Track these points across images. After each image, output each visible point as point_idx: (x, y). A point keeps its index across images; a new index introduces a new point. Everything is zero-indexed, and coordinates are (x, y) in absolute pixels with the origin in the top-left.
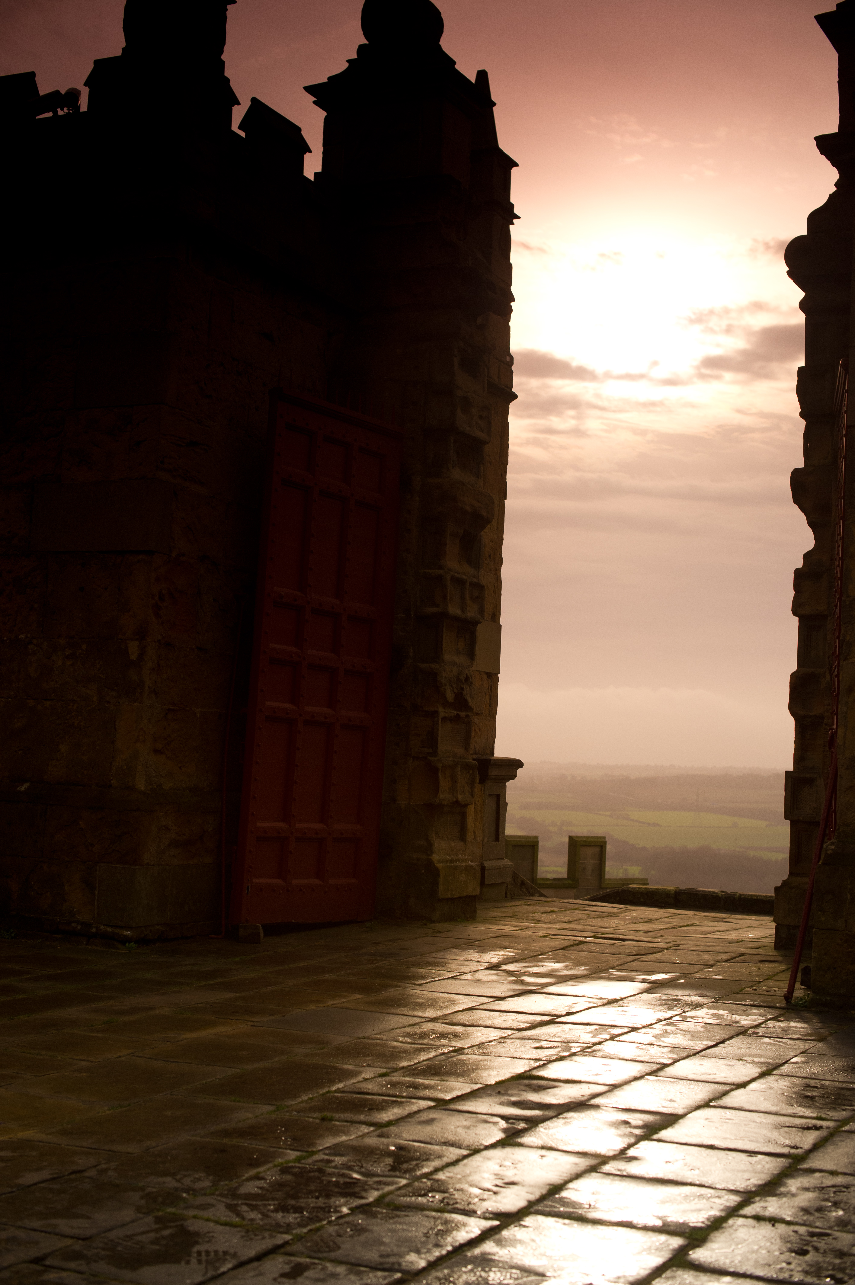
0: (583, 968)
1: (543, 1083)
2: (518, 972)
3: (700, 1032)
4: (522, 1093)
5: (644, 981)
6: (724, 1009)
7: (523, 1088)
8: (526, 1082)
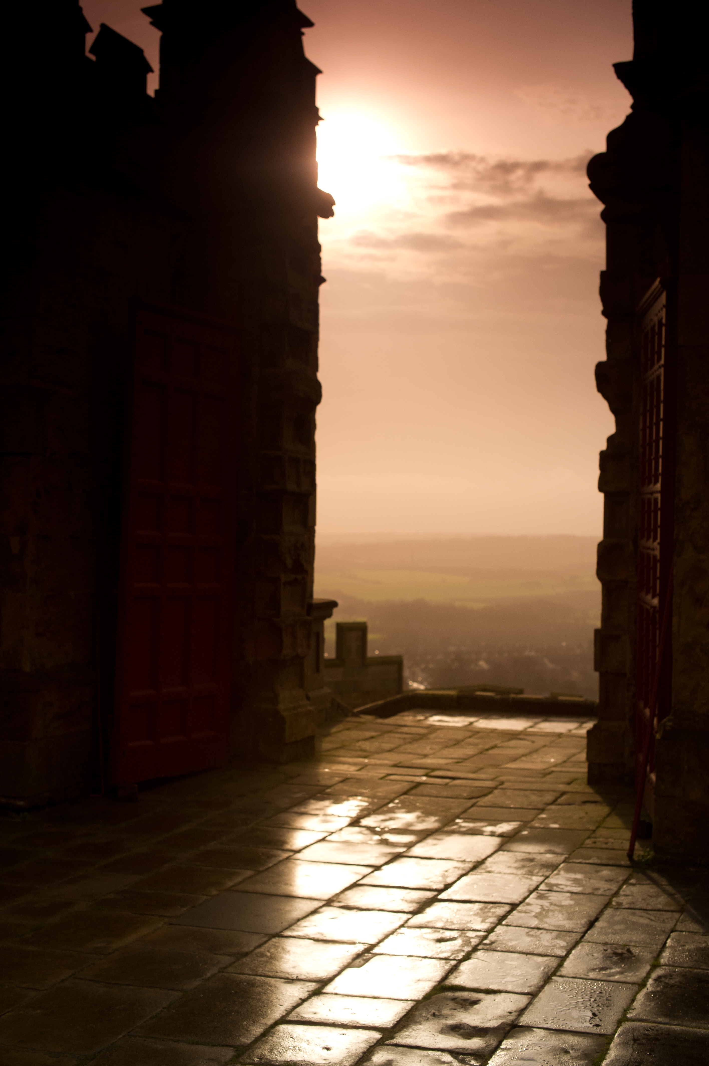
0: (433, 819)
1: (465, 994)
2: (379, 827)
3: (570, 906)
4: (455, 1012)
5: (492, 834)
6: (579, 872)
7: (451, 1004)
8: (450, 994)
